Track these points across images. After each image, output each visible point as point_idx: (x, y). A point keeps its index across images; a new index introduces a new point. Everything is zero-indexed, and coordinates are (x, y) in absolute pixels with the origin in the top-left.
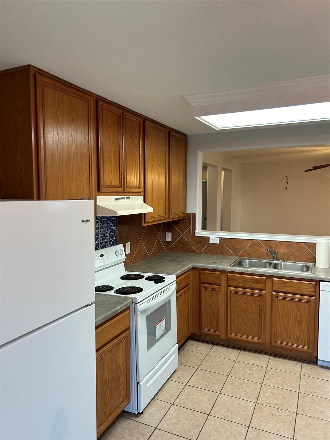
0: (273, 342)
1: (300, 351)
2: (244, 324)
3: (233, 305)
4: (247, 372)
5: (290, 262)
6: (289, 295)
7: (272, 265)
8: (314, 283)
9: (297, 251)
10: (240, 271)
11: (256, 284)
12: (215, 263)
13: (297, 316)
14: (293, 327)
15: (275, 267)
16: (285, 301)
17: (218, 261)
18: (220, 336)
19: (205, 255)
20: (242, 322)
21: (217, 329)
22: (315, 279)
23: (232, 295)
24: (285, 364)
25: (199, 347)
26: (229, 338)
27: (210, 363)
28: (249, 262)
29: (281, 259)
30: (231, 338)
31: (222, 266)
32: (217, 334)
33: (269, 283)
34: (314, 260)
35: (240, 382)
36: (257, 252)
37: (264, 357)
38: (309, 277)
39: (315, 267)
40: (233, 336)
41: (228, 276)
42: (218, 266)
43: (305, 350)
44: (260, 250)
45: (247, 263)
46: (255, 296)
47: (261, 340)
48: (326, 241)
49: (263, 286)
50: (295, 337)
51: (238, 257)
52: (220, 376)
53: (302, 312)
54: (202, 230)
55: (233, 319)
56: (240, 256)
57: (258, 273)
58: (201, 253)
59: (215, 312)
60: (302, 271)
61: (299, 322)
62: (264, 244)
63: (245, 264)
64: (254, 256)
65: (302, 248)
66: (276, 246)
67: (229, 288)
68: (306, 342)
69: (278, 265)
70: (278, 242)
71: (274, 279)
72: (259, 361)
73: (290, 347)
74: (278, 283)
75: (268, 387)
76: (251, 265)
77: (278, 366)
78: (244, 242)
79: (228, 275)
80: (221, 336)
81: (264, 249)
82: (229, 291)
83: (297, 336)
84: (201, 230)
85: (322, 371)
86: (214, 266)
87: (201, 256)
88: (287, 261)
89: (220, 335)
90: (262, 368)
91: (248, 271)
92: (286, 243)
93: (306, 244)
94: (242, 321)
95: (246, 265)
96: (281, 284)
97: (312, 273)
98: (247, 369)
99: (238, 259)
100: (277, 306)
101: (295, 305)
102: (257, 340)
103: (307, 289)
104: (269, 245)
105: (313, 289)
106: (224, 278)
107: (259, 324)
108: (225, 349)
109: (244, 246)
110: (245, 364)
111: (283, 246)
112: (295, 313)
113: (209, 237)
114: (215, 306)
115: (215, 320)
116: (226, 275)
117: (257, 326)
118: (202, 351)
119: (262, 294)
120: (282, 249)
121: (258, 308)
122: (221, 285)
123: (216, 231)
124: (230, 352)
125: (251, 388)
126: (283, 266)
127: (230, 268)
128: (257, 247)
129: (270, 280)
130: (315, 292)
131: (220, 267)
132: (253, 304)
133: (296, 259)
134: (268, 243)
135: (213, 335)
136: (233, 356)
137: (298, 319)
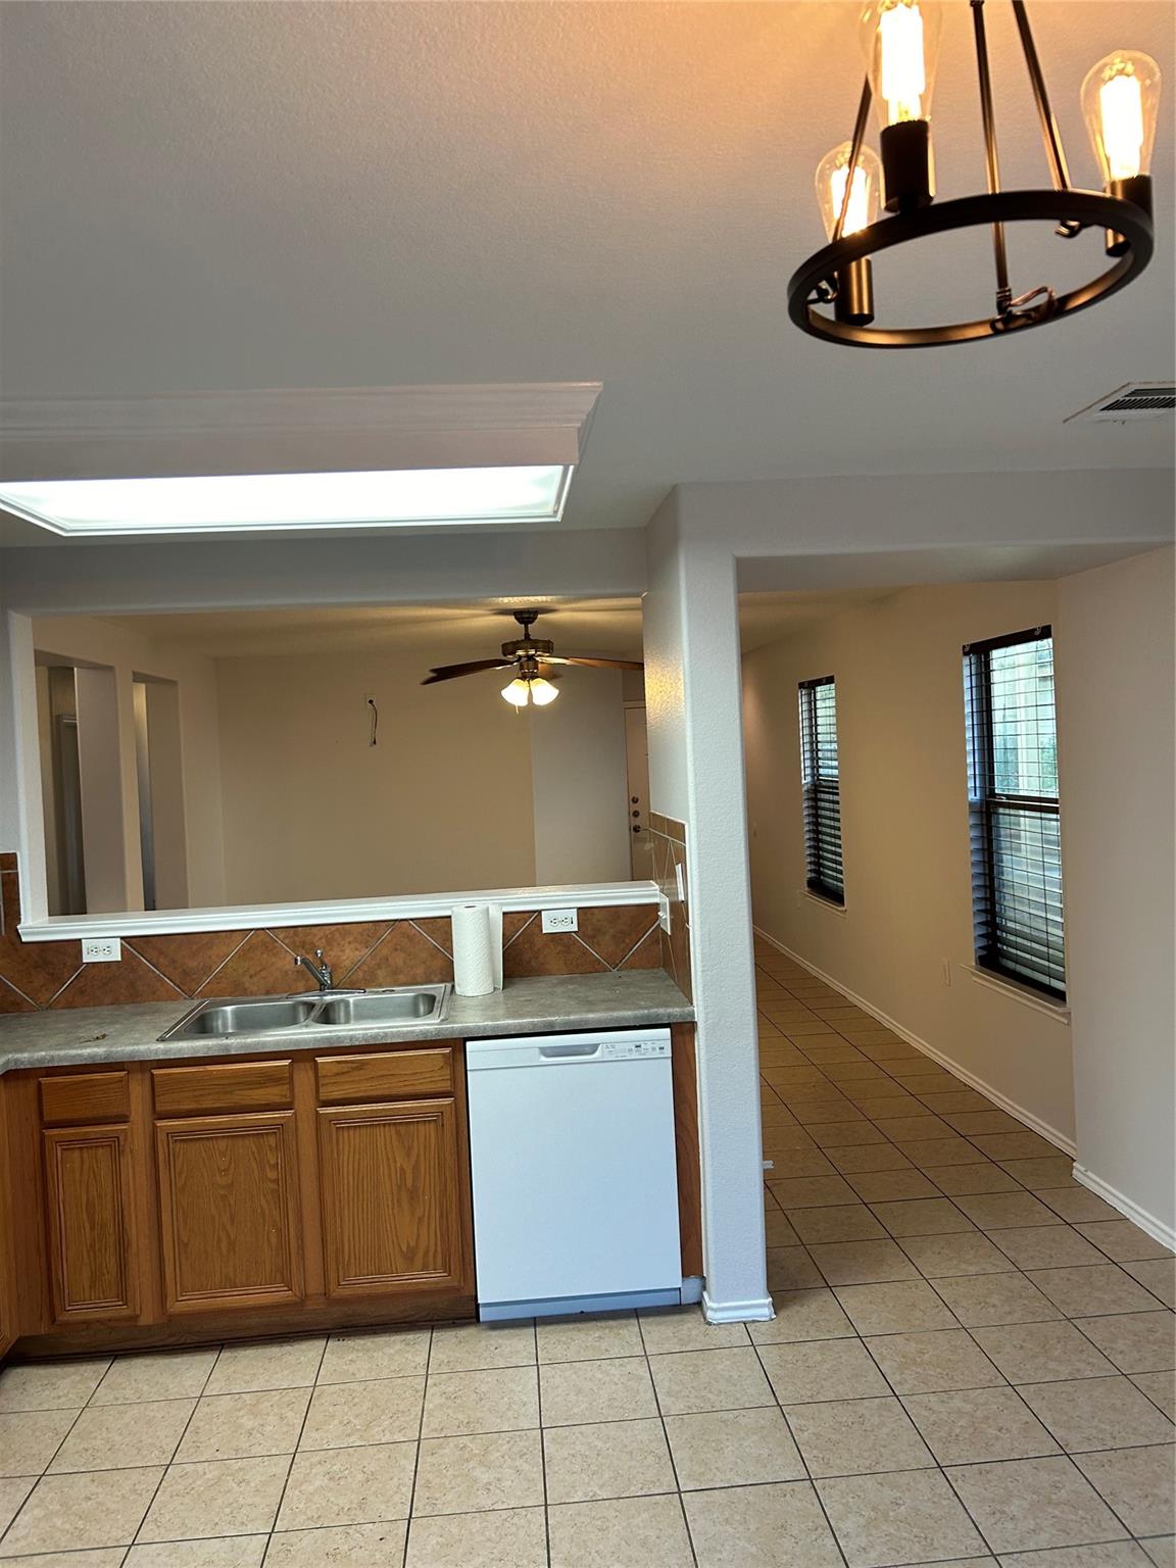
0: (332, 1286)
1: (423, 1293)
2: (224, 1246)
3: (179, 1185)
4: (241, 1426)
5: (377, 993)
6: (374, 1107)
7: (315, 1013)
8: (447, 1051)
9: (396, 950)
10: (199, 1051)
11: (261, 1091)
12: (104, 1036)
13: (405, 1173)
14: (393, 1214)
15: (327, 1016)
16: (363, 1131)
17: (118, 1026)
18: (136, 1317)
19: (65, 1011)
20: (219, 1241)
21: (123, 1296)
22: (450, 1037)
23: (173, 1149)
24: (375, 1354)
25: (53, 1384)
26: (171, 1318)
27: (95, 1438)
28: (236, 1014)
29: (347, 986)
30: (181, 1315)
31: (129, 1044)
32: (125, 1311)
33: (303, 1078)
34: (447, 974)
35: (212, 1471)
36: (263, 974)
37: (303, 1351)
38: (431, 1032)
39: (454, 997)
40: (185, 1303)
41: (156, 1079)
42: (113, 1049)
43: (437, 1283)
44: (273, 964)
45: (229, 1016)
46: (258, 1133)
47: (291, 1290)
48: (480, 906)
49: (284, 1093)
50: (404, 1249)
51: (196, 1002)
52: (135, 1475)
53: (418, 1156)
54: (50, 915)
55: (186, 1241)
56: (203, 995)
57: (263, 1047)
58: (50, 1007)
59: (111, 1231)
60: (416, 1014)
61: (413, 1195)
62: (287, 941)
63: (220, 1022)
64: (255, 989)
65: (411, 938)
66: (330, 941)
67: (160, 1124)
68: (439, 1256)
69: (337, 1008)
70: (333, 928)
71: (319, 1060)
72: (286, 1372)
73: (390, 1288)
74: (336, 1071)
75: (315, 1459)
76: (245, 1024)
77: (352, 1368)
78: (217, 941)
79: (152, 1075)
80: (138, 1316)
81: (289, 960)
82: (161, 1137)
83: (408, 1245)
84: (47, 918)
85: (492, 1342)
86: (96, 1049)
87: (49, 1020)
88: (367, 990)
89: (138, 1313)
90: (296, 1394)
91: (227, 1047)
92: (360, 928)
93: (424, 923)
94: (219, 1237)
95: (225, 1026)
96: (343, 1073)
97: (442, 1017)
98: (242, 1416)
99: (193, 1010)
100: (336, 1155)
101: (394, 1136)
102: (277, 1294)
103: (428, 1075)
104: (304, 943)
105: (447, 1072)
106: (138, 1090)
107: (279, 1231)
108: (162, 1363)
109: (218, 956)
110: (237, 1396)
111: (351, 939)
112: (399, 1165)
113: (80, 940)
114: (110, 1206)
115: (113, 1260)
116: (148, 1076)
117: (274, 1240)
118: (63, 1399)
119: (282, 1121)
120: (347, 951)
121: (272, 1175)
122: (131, 1119)
123: (126, 911)
124: (179, 1369)
125: (253, 1485)
126: (352, 1006)
127: (161, 1046)
128: (265, 956)
129: (308, 1065)
130: (454, 1080)
131: (119, 1049)
132: (254, 1164)
133: (397, 978)
134: (301, 935)
135: (110, 1320)
136: (190, 1382)
137: (409, 1182)
